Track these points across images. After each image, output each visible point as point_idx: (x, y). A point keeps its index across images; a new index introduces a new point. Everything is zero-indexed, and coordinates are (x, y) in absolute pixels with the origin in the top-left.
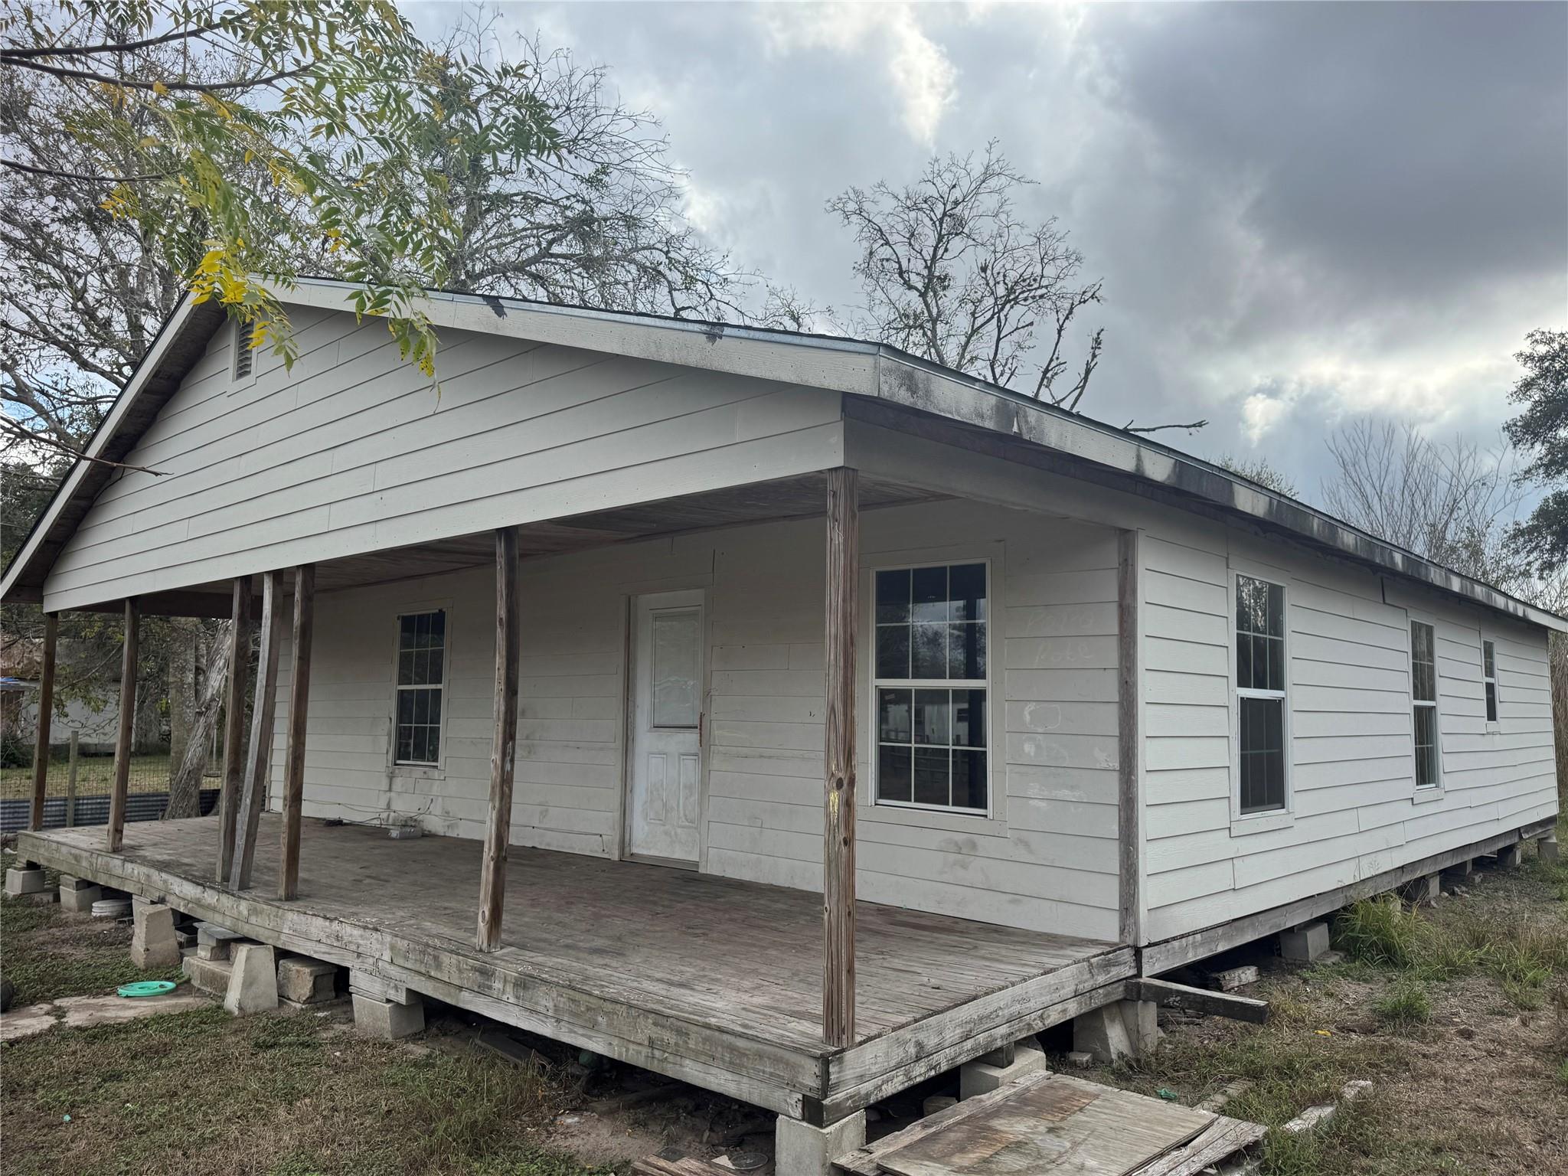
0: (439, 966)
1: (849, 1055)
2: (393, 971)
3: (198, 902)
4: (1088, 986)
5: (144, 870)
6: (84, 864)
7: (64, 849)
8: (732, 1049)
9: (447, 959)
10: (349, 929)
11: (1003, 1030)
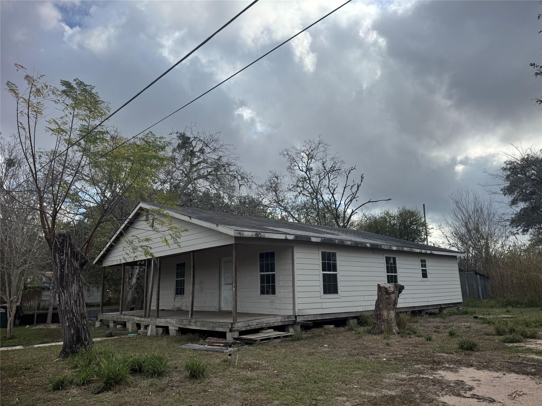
0: (183, 322)
1: (236, 323)
2: (176, 325)
3: (140, 321)
4: (284, 321)
5: (129, 316)
6: (115, 317)
7: (110, 315)
8: (222, 325)
9: (184, 321)
10: (168, 320)
11: (265, 325)
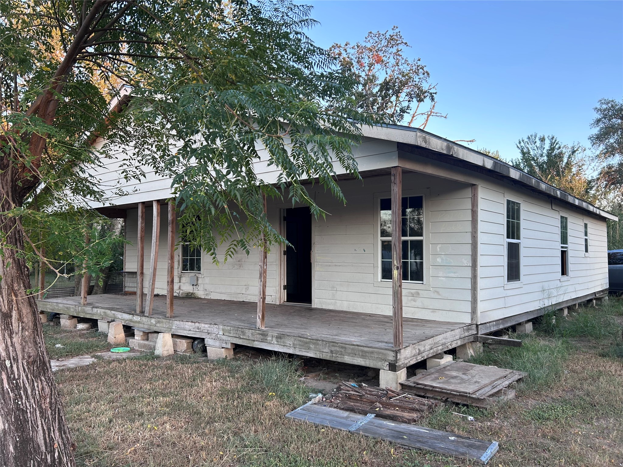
0: (244, 334)
1: (402, 351)
2: (224, 338)
3: (131, 321)
4: (463, 336)
5: (103, 310)
6: (72, 310)
8: (362, 351)
9: (247, 331)
10: (203, 325)
11: (440, 348)
